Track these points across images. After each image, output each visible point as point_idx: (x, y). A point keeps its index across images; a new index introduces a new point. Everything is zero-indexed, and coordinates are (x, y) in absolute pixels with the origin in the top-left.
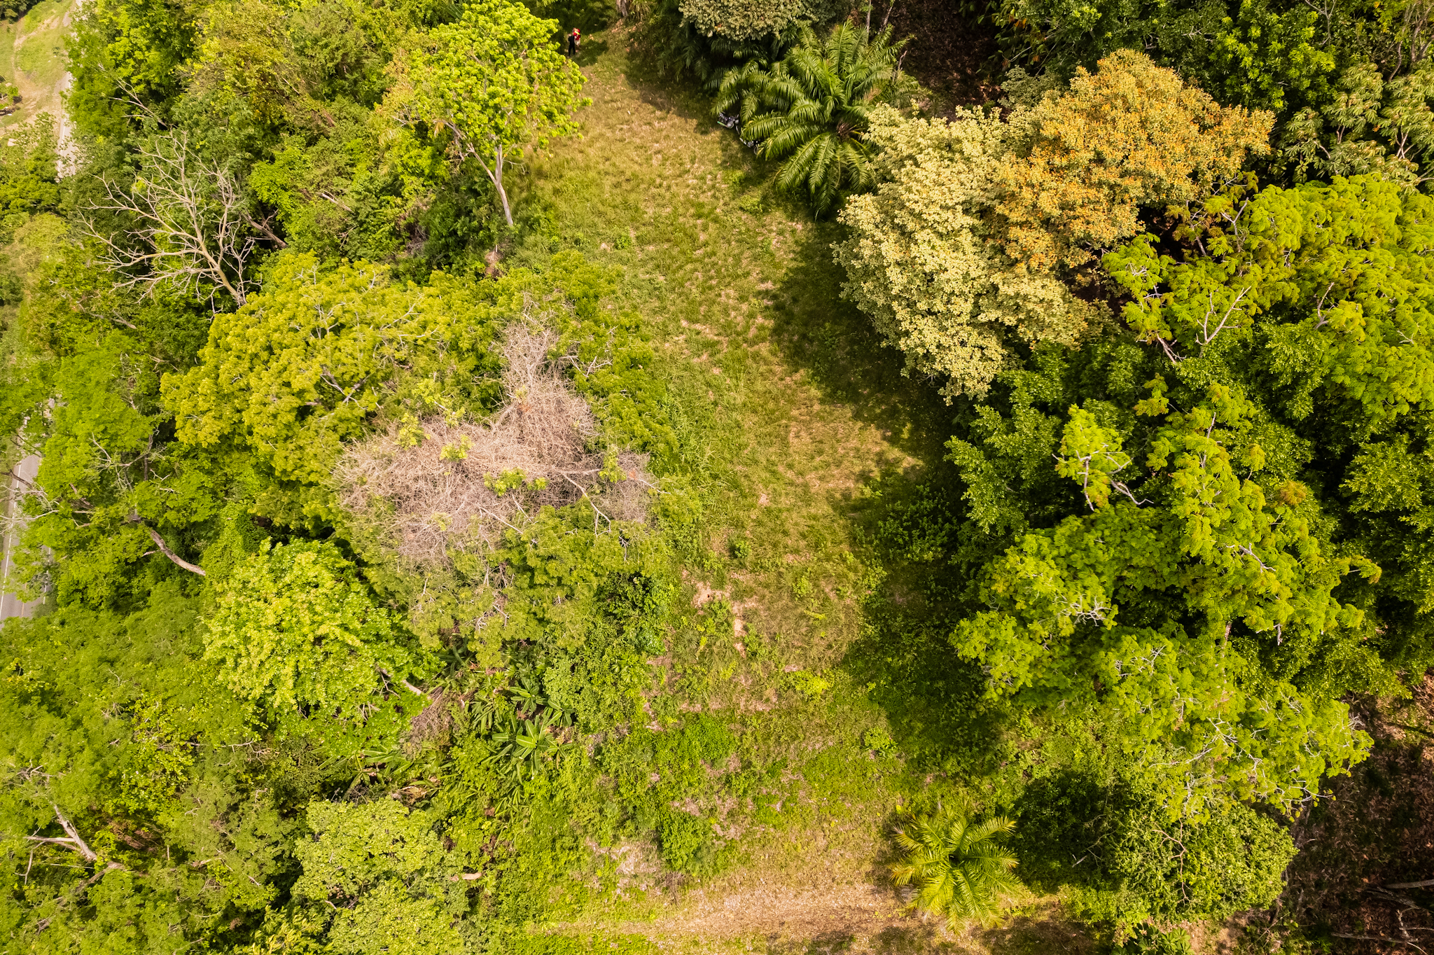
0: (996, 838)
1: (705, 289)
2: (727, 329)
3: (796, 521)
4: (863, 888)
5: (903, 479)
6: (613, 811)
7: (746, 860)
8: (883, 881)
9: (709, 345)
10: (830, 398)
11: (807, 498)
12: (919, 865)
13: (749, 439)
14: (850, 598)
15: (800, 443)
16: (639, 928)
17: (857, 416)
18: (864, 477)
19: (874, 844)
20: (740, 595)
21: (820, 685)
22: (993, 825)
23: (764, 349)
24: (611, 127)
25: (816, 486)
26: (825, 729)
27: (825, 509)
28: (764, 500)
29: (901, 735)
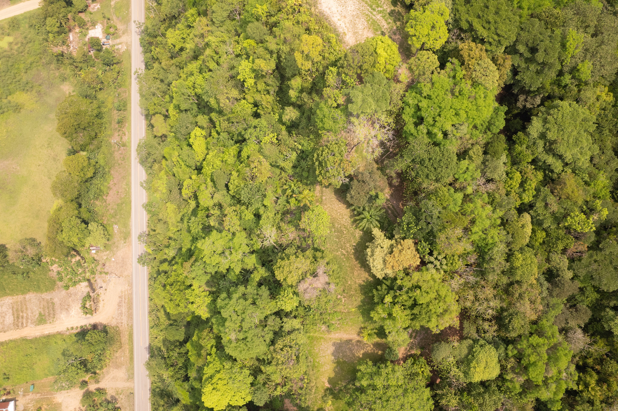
0: (375, 333)
1: (344, 243)
2: (347, 252)
3: (353, 287)
4: (356, 335)
5: (370, 282)
6: (322, 322)
7: (340, 330)
8: (359, 335)
9: (344, 255)
10: (361, 267)
11: (355, 283)
12: (363, 335)
13: (348, 272)
14: (359, 300)
15: (356, 273)
16: (323, 336)
17: (365, 271)
18: (364, 281)
19: (358, 330)
20: (344, 297)
21: (353, 310)
22: (375, 331)
23: (352, 256)
24: (331, 205)
25: (357, 281)
26: (354, 315)
27: (357, 285)
28: (349, 283)
29: (363, 317)
